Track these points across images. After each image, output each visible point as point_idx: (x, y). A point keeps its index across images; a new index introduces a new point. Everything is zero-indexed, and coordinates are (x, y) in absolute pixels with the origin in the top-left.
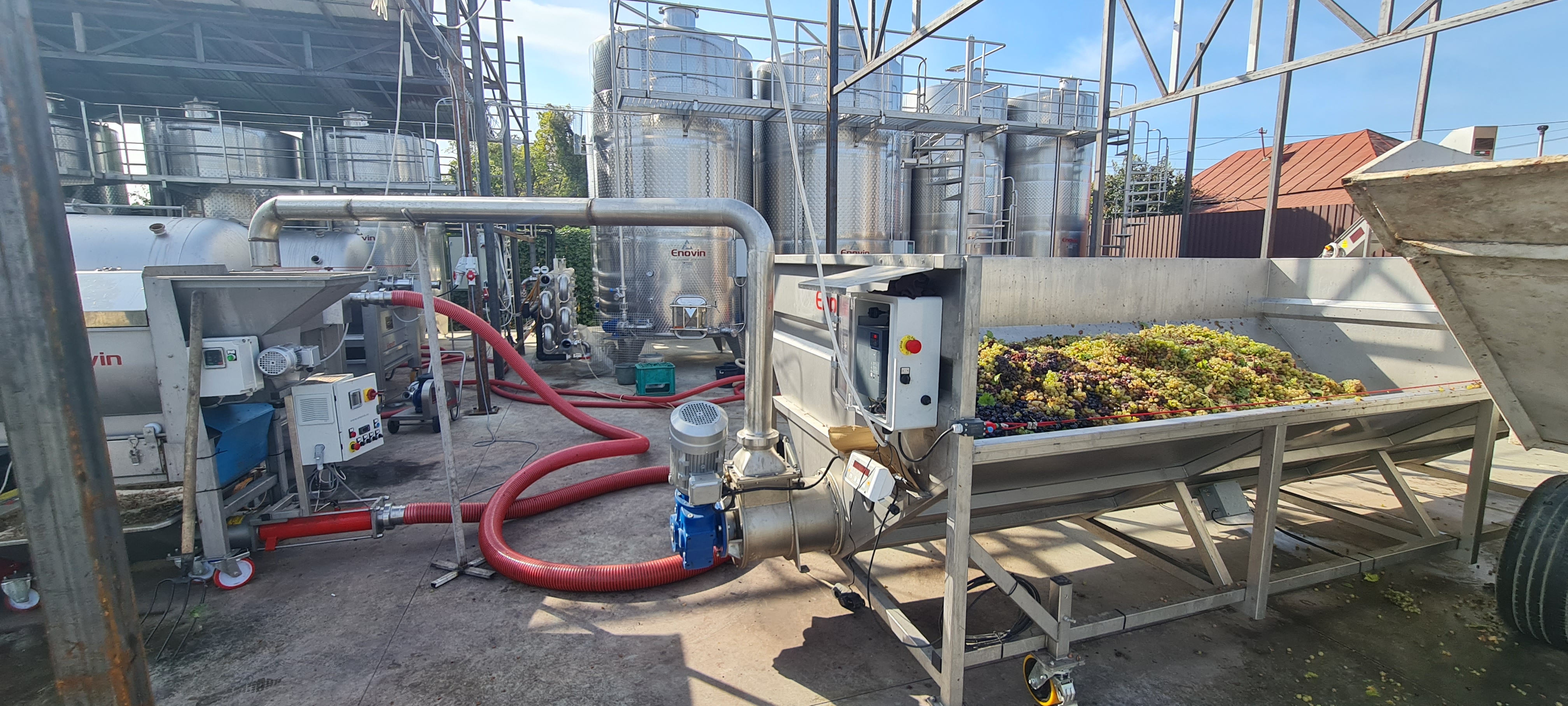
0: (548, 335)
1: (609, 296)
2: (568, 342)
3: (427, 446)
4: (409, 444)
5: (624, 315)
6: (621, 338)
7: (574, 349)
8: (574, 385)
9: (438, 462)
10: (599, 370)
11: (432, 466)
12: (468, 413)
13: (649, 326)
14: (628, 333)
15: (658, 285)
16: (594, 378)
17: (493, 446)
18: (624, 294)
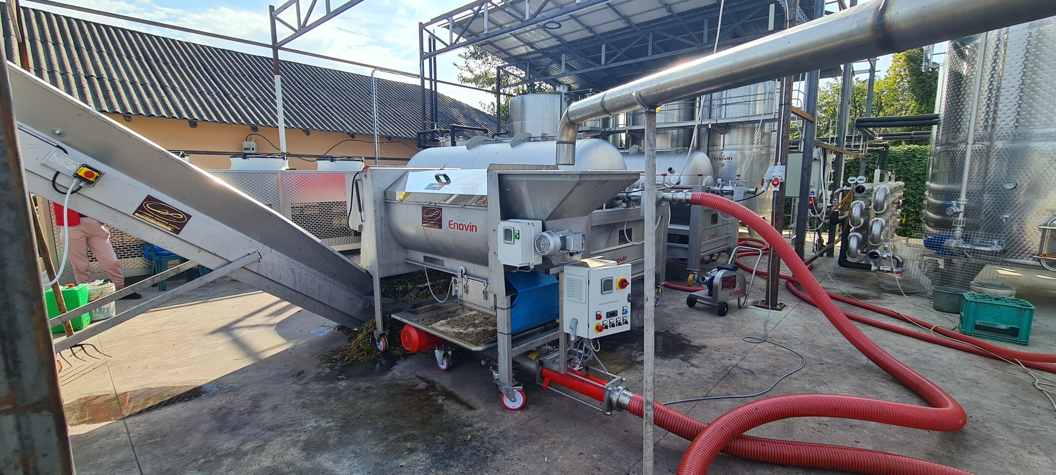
0: (853, 243)
1: (941, 210)
2: (877, 254)
3: (707, 327)
4: (695, 320)
5: (958, 232)
6: (949, 257)
7: (883, 262)
8: (875, 298)
9: (705, 347)
10: (911, 287)
11: (699, 348)
12: (755, 304)
13: (996, 248)
14: (961, 253)
15: (1022, 200)
16: (901, 294)
17: (759, 346)
18: (962, 208)
